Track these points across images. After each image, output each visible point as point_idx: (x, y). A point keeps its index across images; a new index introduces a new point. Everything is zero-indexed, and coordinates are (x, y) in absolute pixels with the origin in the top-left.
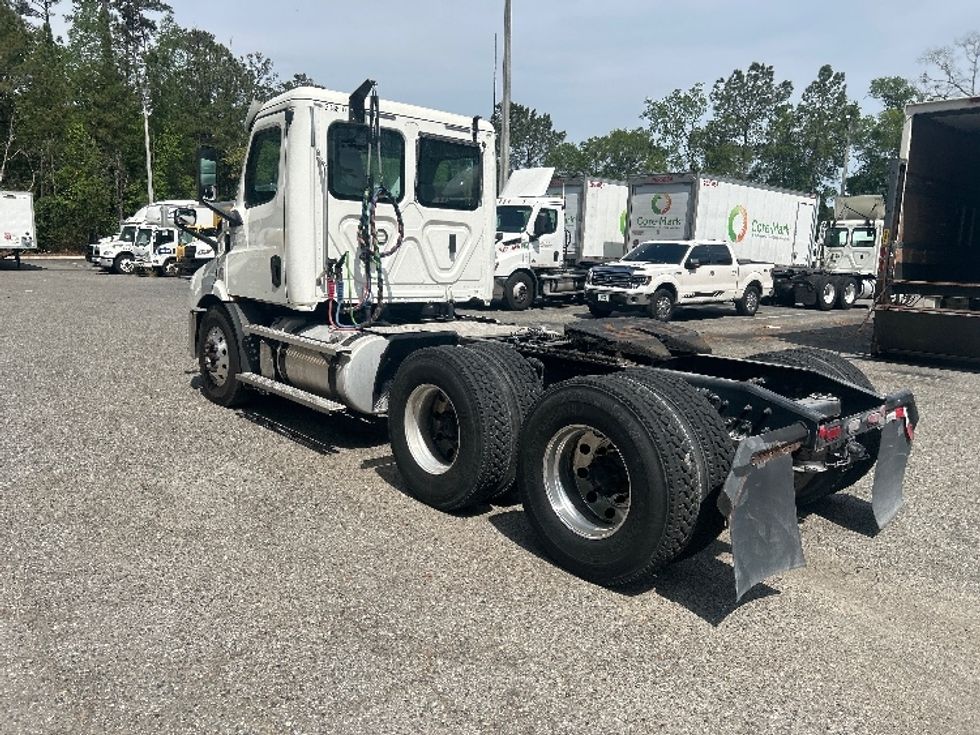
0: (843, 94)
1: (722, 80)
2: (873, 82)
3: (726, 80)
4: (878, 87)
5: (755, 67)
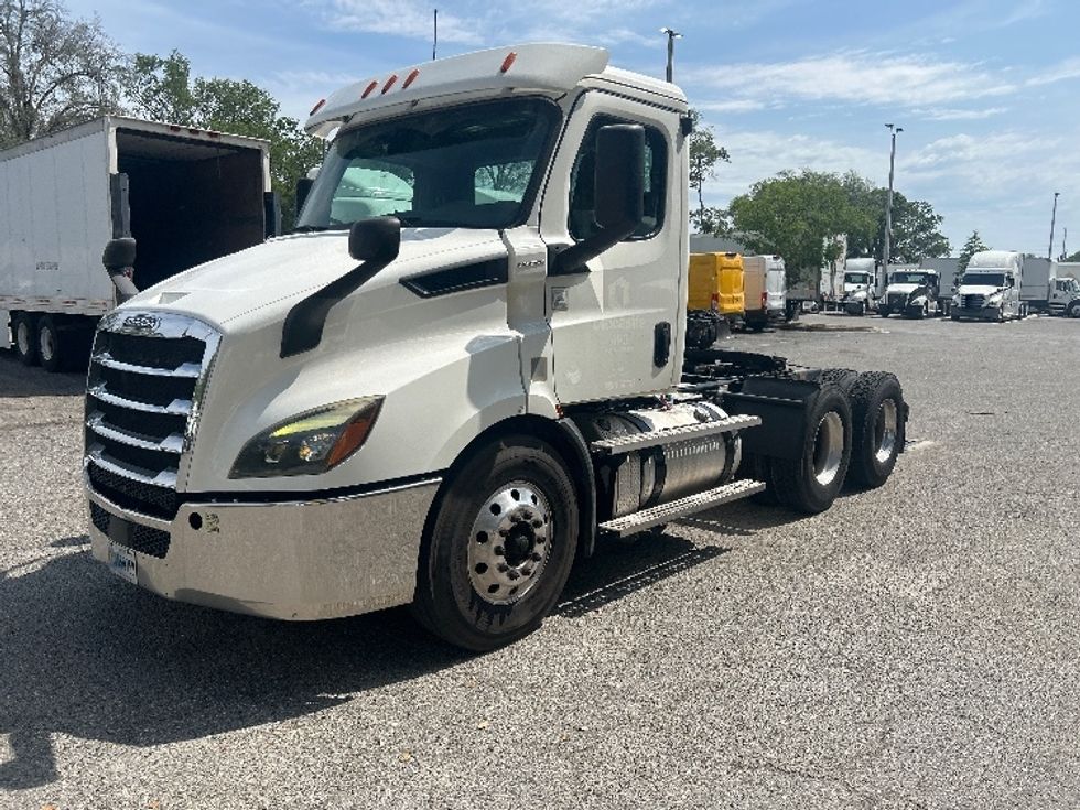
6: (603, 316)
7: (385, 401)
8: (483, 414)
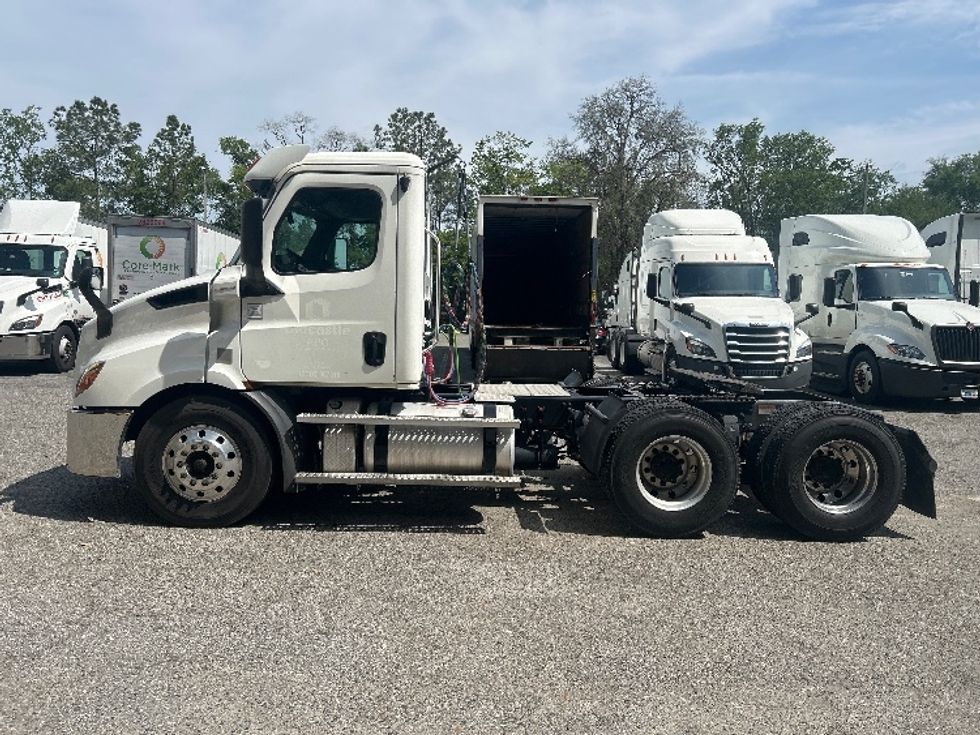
0: (192, 146)
1: (63, 109)
2: (222, 140)
3: (68, 109)
4: (227, 145)
5: (96, 101)
6: (299, 324)
7: (105, 365)
8: (166, 379)
